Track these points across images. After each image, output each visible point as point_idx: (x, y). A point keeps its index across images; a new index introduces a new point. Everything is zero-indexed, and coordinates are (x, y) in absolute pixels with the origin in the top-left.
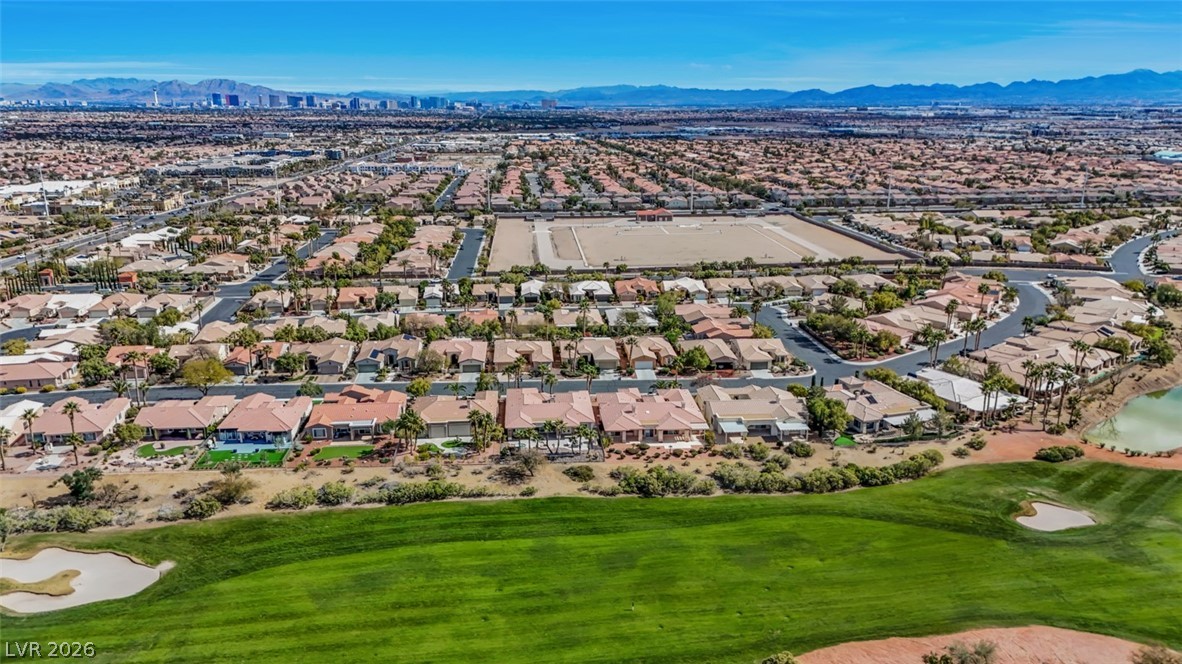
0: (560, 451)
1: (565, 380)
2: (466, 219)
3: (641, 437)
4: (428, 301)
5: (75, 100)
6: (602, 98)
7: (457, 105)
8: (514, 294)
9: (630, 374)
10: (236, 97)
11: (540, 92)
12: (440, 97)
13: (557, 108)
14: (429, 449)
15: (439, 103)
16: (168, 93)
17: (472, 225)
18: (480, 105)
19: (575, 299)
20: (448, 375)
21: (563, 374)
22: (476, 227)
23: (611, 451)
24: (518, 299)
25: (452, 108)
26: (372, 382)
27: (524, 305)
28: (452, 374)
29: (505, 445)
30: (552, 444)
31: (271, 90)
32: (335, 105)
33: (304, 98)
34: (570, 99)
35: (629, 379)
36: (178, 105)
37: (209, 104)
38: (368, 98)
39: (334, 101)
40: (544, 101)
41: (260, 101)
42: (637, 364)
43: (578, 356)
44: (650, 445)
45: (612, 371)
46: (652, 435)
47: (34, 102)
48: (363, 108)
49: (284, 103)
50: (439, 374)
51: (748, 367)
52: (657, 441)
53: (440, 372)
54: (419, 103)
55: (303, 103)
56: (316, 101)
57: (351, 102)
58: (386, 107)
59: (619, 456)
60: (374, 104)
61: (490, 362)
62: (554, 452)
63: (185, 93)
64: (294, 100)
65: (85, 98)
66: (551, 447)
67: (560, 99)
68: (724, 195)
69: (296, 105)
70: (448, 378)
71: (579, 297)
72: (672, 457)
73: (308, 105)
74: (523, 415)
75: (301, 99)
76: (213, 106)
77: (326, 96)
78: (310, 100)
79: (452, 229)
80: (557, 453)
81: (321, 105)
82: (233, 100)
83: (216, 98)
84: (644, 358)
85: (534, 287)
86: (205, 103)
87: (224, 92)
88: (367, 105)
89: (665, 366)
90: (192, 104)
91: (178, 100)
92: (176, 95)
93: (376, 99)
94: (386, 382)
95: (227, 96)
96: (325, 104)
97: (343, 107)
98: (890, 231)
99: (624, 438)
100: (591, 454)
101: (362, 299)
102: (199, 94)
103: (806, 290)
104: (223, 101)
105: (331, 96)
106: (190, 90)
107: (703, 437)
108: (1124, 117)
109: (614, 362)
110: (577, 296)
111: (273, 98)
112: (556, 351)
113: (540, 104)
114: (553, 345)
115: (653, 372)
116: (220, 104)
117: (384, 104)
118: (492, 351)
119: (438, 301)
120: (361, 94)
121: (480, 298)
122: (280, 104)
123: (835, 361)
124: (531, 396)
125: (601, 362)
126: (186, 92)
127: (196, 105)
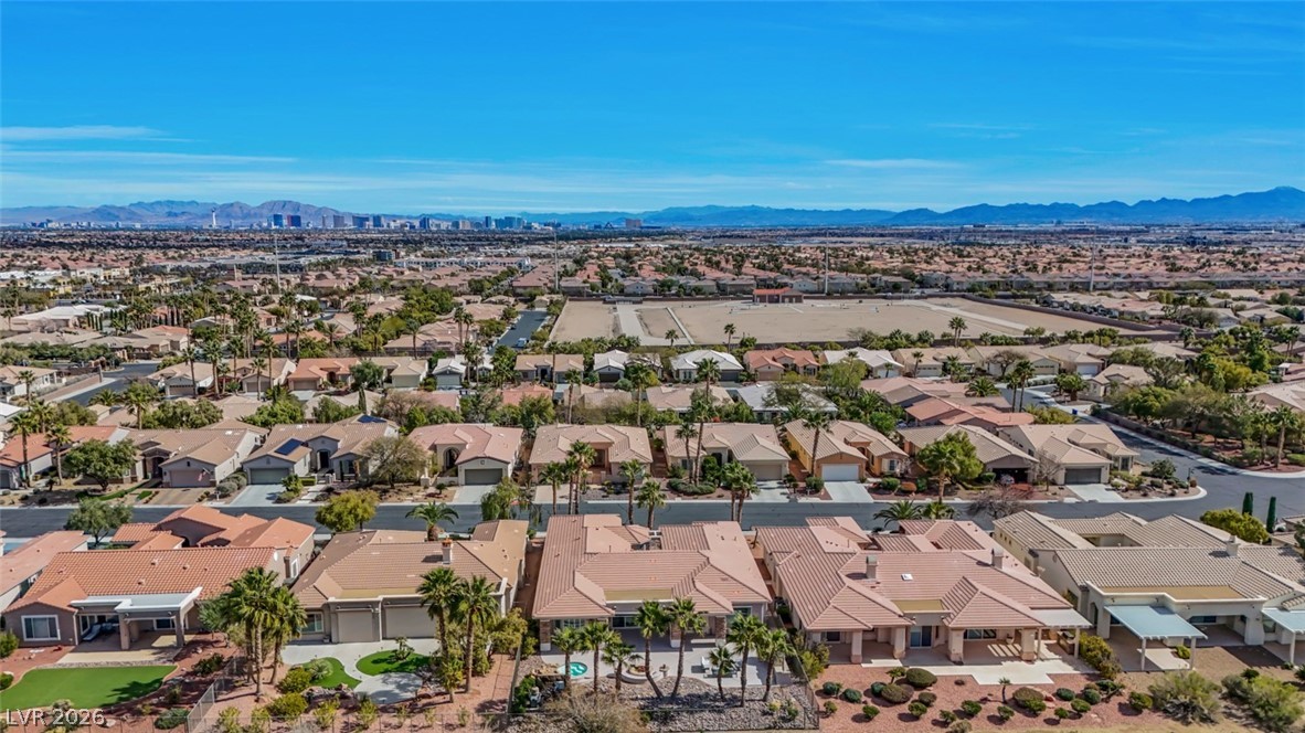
0: (683, 692)
1: (678, 500)
2: (525, 301)
3: (900, 645)
4: (439, 378)
5: (129, 223)
6: (690, 219)
7: (535, 225)
8: (581, 368)
9: (815, 488)
10: (299, 218)
11: (623, 213)
12: (517, 216)
13: (642, 228)
14: (314, 680)
15: (515, 224)
16: (228, 216)
17: (533, 306)
18: (559, 225)
19: (682, 377)
20: (432, 490)
21: (674, 489)
22: (537, 309)
23: (827, 692)
24: (588, 375)
25: (529, 227)
26: (270, 504)
27: (598, 385)
28: (441, 487)
29: (530, 667)
30: (664, 665)
31: (337, 212)
32: (403, 226)
33: (371, 219)
34: (656, 220)
35: (815, 500)
36: (237, 226)
37: (270, 225)
38: (439, 219)
39: (403, 221)
40: (628, 221)
41: (324, 222)
42: (827, 470)
43: (703, 453)
44: (935, 670)
45: (773, 484)
46: (926, 642)
47: (85, 224)
48: (434, 229)
49: (350, 224)
50: (414, 489)
51: (1061, 478)
52: (945, 657)
53: (418, 483)
54: (494, 223)
55: (370, 224)
56: (384, 222)
57: (421, 223)
58: (458, 227)
59: (858, 709)
60: (444, 226)
61: (523, 466)
62: (666, 693)
63: (247, 215)
64: (360, 221)
65: (140, 221)
66: (658, 677)
67: (645, 221)
68: (862, 279)
69: (362, 225)
70: (431, 495)
71: (688, 373)
72: (1017, 716)
73: (375, 226)
74: (582, 582)
75: (367, 219)
76: (274, 227)
77: (394, 218)
78: (377, 220)
79: (503, 307)
80: (674, 698)
81: (388, 226)
82: (295, 221)
83: (277, 219)
84: (840, 458)
85: (616, 360)
86: (265, 224)
87: (286, 214)
88: (438, 226)
89: (882, 475)
90: (252, 225)
91: (239, 222)
92: (236, 218)
93: (447, 221)
94: (299, 503)
95: (288, 217)
96: (392, 225)
97: (412, 227)
98: (1122, 309)
99: (857, 650)
100: (777, 703)
101: (332, 377)
102: (261, 216)
103: (1063, 366)
104: (285, 222)
105: (401, 217)
106: (252, 212)
107: (1070, 650)
108: (1281, 231)
109: (778, 465)
110: (685, 372)
111: (338, 219)
112: (658, 447)
113: (624, 224)
114: (651, 436)
115: (862, 486)
116: (281, 225)
117: (456, 224)
118: (528, 446)
119: (457, 378)
120: (432, 216)
121: (525, 375)
122: (346, 225)
123: (1223, 471)
124: (604, 533)
125: (751, 464)
126: (247, 213)
127: (255, 226)
